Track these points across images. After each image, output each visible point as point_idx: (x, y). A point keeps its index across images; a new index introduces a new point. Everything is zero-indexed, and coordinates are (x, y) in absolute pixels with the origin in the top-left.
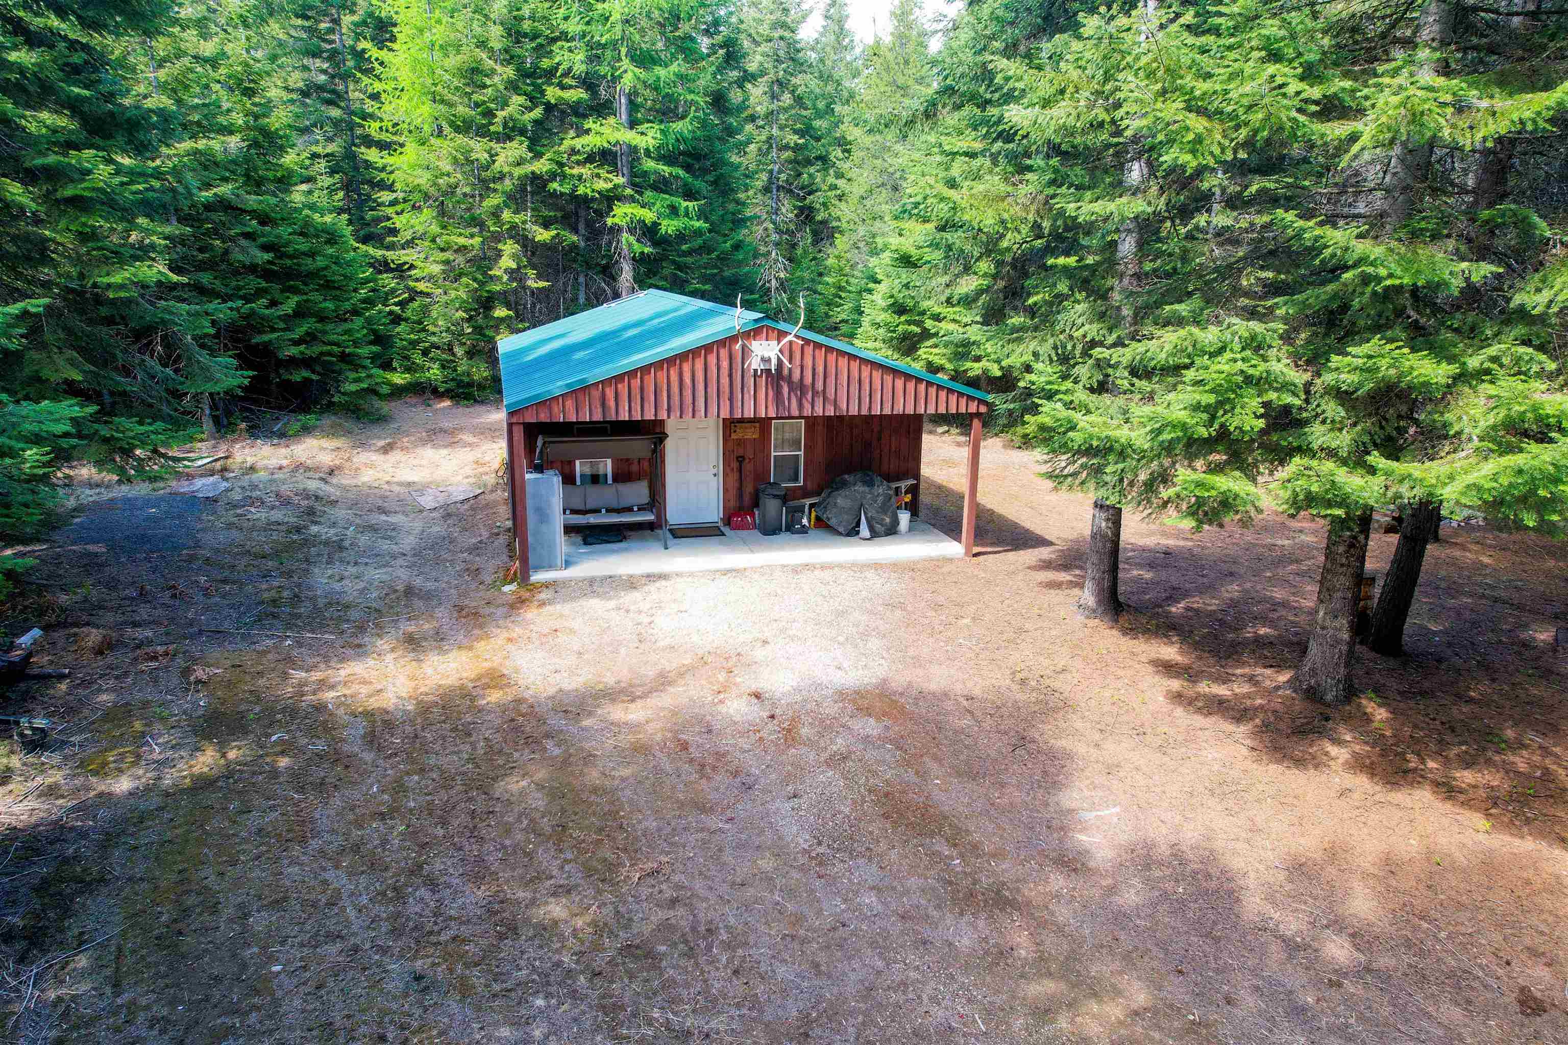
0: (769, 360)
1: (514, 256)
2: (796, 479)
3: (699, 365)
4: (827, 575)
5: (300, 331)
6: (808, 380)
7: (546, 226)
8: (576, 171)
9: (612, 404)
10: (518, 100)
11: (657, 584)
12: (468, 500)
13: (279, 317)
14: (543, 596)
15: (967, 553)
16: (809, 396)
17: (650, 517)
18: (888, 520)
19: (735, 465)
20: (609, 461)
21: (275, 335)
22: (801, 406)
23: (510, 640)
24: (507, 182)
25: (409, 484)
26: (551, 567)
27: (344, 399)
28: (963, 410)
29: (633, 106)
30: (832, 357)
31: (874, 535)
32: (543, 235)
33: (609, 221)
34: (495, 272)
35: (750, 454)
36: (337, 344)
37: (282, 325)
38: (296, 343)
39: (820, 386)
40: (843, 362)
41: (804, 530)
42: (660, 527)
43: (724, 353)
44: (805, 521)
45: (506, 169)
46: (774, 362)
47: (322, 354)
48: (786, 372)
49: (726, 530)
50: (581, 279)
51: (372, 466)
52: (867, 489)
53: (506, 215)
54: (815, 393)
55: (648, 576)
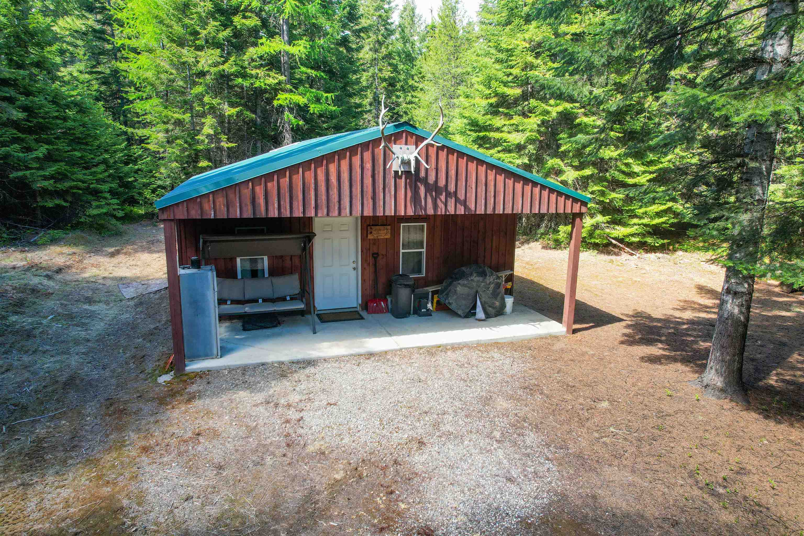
0: (409, 163)
1: (211, 126)
2: (420, 271)
3: (345, 164)
4: (458, 355)
5: (52, 169)
6: (442, 183)
7: (232, 105)
8: (254, 72)
9: (261, 201)
10: (213, 24)
11: (307, 371)
12: (160, 291)
13: (33, 159)
14: (193, 388)
15: (568, 331)
16: (443, 197)
17: (301, 306)
18: (497, 304)
19: (371, 260)
20: (266, 258)
21: (28, 172)
22: (435, 206)
23: (145, 450)
24: (208, 77)
25: (121, 279)
26: (207, 355)
27: (88, 220)
28: (569, 211)
29: (291, 27)
30: (463, 162)
31: (488, 316)
32: (230, 111)
33: (276, 103)
34: (200, 137)
35: (382, 251)
36: (83, 182)
37: (35, 165)
38: (45, 178)
39: (452, 188)
40: (472, 166)
41: (429, 314)
42: (309, 313)
43: (367, 155)
44: (429, 306)
45: (206, 69)
46: (413, 163)
47: (71, 188)
48: (422, 174)
49: (364, 314)
50: (259, 145)
51: (97, 266)
52: (481, 279)
53: (207, 99)
54: (448, 195)
55: (298, 362)
